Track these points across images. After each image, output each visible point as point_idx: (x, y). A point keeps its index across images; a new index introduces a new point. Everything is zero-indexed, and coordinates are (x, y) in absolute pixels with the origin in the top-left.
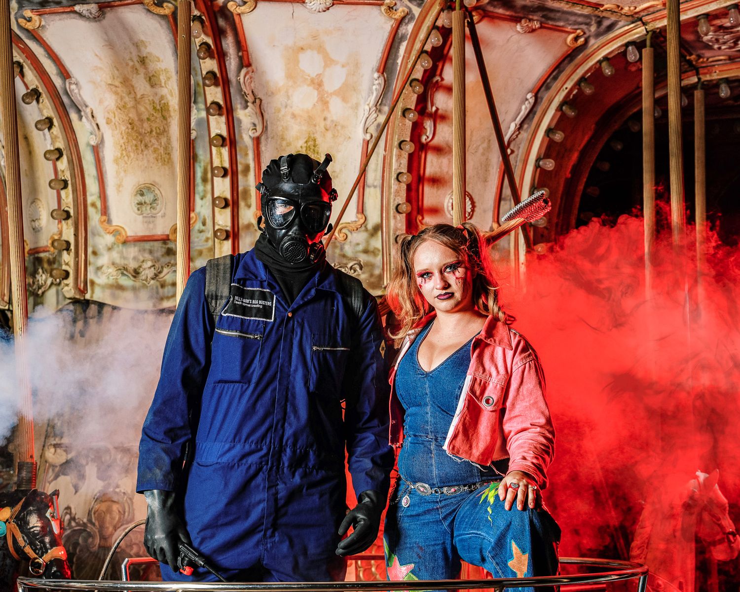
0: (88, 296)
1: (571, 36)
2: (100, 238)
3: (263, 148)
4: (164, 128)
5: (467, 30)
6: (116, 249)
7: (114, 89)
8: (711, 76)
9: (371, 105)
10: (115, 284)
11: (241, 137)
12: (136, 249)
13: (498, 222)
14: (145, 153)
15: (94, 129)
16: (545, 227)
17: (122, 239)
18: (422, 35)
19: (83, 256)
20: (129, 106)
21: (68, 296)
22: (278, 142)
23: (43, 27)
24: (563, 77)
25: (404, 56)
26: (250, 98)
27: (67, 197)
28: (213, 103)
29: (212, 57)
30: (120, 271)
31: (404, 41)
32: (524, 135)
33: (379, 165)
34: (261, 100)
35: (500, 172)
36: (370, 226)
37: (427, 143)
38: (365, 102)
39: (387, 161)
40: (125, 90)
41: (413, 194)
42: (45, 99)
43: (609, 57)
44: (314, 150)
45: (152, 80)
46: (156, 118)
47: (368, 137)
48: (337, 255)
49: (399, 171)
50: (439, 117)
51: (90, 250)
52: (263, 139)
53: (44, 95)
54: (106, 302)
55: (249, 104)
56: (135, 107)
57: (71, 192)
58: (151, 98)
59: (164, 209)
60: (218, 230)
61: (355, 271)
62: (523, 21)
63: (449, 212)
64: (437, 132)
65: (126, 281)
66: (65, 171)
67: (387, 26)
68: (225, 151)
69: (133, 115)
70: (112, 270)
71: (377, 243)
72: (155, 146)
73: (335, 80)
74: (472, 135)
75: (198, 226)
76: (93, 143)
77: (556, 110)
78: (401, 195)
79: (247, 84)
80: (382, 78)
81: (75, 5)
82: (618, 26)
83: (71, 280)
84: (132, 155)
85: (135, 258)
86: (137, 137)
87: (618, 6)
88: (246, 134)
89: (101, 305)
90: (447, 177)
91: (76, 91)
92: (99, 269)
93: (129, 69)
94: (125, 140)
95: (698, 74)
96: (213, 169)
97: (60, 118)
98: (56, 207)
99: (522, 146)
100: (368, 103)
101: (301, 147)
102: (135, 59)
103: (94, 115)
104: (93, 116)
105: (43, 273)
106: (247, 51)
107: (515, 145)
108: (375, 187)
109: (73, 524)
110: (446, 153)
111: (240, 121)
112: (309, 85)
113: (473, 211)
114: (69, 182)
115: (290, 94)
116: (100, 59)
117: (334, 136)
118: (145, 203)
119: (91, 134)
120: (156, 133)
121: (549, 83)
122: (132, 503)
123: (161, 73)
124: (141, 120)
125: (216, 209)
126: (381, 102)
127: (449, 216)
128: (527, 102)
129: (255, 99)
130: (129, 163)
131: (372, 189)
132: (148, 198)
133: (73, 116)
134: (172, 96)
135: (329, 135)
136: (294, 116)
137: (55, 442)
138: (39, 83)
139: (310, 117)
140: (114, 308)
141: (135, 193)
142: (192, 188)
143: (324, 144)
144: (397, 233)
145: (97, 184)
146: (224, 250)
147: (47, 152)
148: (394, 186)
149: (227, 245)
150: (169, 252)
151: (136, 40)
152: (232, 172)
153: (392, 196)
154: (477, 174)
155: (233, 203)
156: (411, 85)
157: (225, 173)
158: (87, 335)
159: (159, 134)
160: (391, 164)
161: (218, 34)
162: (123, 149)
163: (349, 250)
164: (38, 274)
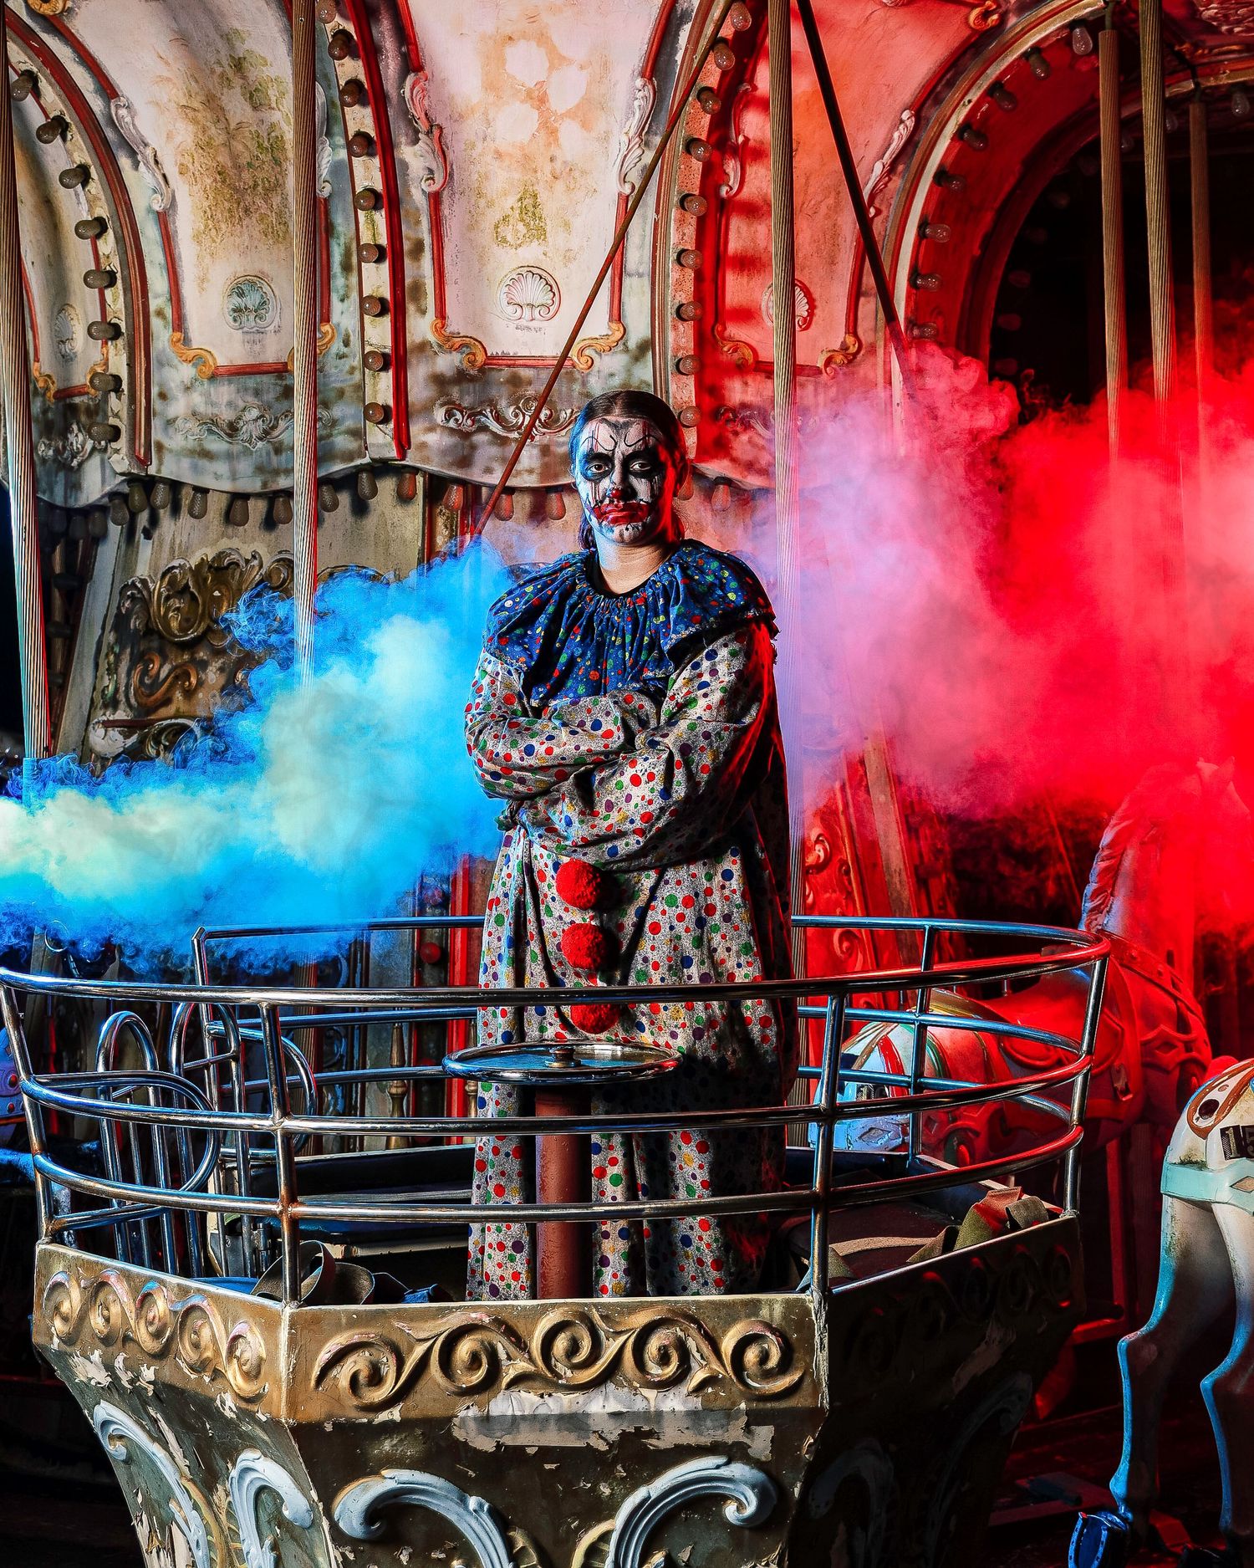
0: (152, 470)
1: (976, 12)
2: (173, 371)
3: (445, 210)
4: (277, 180)
6: (199, 389)
7: (191, 114)
8: (1216, 79)
9: (631, 135)
10: (198, 449)
11: (408, 192)
12: (233, 387)
13: (855, 334)
14: (245, 223)
15: (159, 183)
17: (208, 372)
18: (716, 13)
19: (143, 401)
20: (216, 142)
21: (118, 471)
22: (473, 201)
23: (70, 10)
24: (962, 82)
25: (685, 49)
26: (422, 126)
27: (115, 301)
28: (359, 134)
29: (354, 56)
30: (205, 427)
31: (685, 24)
32: (897, 183)
33: (647, 234)
34: (441, 129)
36: (632, 343)
37: (730, 199)
38: (621, 129)
39: (661, 230)
40: (209, 116)
41: (706, 288)
42: (76, 136)
43: (1040, 47)
45: (255, 98)
46: (264, 162)
47: (627, 190)
48: (576, 394)
49: (680, 247)
50: (750, 154)
51: (155, 391)
52: (445, 194)
53: (73, 126)
54: (182, 480)
55: (420, 135)
56: (227, 145)
57: (121, 292)
58: (253, 128)
59: (277, 319)
60: (370, 353)
63: (768, 316)
64: (747, 179)
65: (216, 445)
66: (111, 256)
68: (380, 218)
69: (224, 158)
70: (192, 425)
71: (643, 373)
72: (262, 211)
73: (567, 92)
74: (807, 184)
75: (337, 346)
76: (157, 208)
77: (952, 139)
78: (685, 288)
79: (416, 101)
80: (650, 87)
83: (122, 443)
84: (223, 226)
85: (230, 404)
86: (231, 195)
88: (416, 187)
89: (175, 486)
90: (764, 258)
91: (128, 119)
92: (170, 423)
93: (216, 79)
94: (211, 201)
95: (1194, 76)
96: (360, 248)
97: (102, 165)
98: (98, 319)
99: (894, 202)
100: (625, 130)
101: (512, 208)
102: (225, 62)
103: (159, 160)
104: (157, 162)
105: (80, 430)
106: (415, 44)
107: (882, 201)
108: (640, 275)
110: (760, 214)
111: (405, 166)
112: (522, 102)
113: (811, 313)
114: (119, 275)
115: (490, 117)
116: (167, 63)
117: (568, 189)
118: (246, 308)
119: (154, 192)
120: (264, 188)
121: (940, 92)
123: (269, 84)
124: (238, 167)
125: (366, 317)
126: (649, 127)
127: (767, 323)
128: (901, 127)
129: (431, 126)
130: (218, 241)
131: (634, 280)
132: (252, 300)
133: (124, 162)
134: (288, 124)
135: (560, 186)
136: (499, 155)
137: (105, 718)
138: (66, 106)
139: (526, 157)
140: (197, 489)
141: (228, 292)
142: (325, 281)
143: (551, 203)
144: (680, 355)
145: (166, 278)
146: (382, 389)
147: (81, 225)
148: (674, 273)
149: (386, 380)
150: (288, 393)
151: (226, 29)
152: (393, 253)
153: (670, 291)
154: (818, 250)
155: (395, 307)
156: (698, 97)
157: (380, 254)
158: (156, 535)
159: (267, 191)
160: (666, 235)
161: (365, 16)
162: (208, 217)
163: (596, 385)
164: (71, 432)
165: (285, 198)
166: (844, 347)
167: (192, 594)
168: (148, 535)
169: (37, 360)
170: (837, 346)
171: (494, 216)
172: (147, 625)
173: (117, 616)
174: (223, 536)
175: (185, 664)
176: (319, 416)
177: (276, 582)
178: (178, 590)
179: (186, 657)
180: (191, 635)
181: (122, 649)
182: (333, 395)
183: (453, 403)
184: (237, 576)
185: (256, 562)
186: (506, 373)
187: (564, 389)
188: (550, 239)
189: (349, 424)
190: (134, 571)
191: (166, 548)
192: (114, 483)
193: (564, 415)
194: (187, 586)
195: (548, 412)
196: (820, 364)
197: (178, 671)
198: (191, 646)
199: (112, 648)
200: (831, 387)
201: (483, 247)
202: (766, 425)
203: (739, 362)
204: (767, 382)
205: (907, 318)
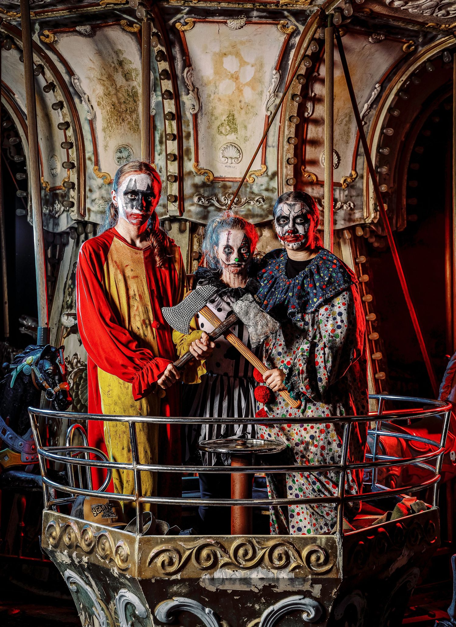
0: (86, 219)
1: (406, 45)
2: (94, 181)
3: (199, 121)
4: (135, 108)
5: (335, 40)
6: (104, 188)
7: (102, 82)
9: (271, 92)
11: (185, 114)
13: (356, 170)
14: (122, 125)
15: (90, 109)
16: (386, 174)
17: (108, 181)
18: (305, 45)
19: (83, 192)
20: (112, 93)
21: (73, 219)
22: (210, 117)
23: (56, 41)
24: (400, 73)
25: (293, 59)
26: (191, 88)
27: (73, 154)
28: (166, 91)
29: (165, 60)
30: (106, 203)
31: (293, 49)
32: (373, 112)
33: (276, 133)
34: (198, 89)
35: (357, 138)
36: (270, 173)
37: (309, 117)
38: (267, 90)
39: (282, 129)
40: (109, 83)
41: (299, 152)
42: (58, 90)
43: (431, 59)
44: (233, 123)
45: (127, 76)
46: (130, 101)
47: (269, 114)
48: (248, 192)
49: (289, 136)
50: (317, 100)
51: (87, 188)
52: (199, 114)
53: (57, 87)
54: (98, 223)
55: (190, 92)
56: (116, 94)
57: (75, 151)
58: (126, 88)
60: (170, 175)
61: (260, 203)
62: (373, 35)
63: (323, 163)
64: (315, 110)
66: (71, 138)
67: (282, 38)
68: (174, 123)
69: (114, 99)
70: (101, 201)
71: (274, 184)
72: (129, 120)
73: (247, 75)
74: (338, 112)
76: (89, 118)
77: (395, 95)
78: (291, 152)
79: (189, 78)
80: (279, 74)
81: (76, 27)
82: (438, 38)
83: (75, 208)
84: (114, 126)
86: (117, 114)
87: (438, 24)
88: (188, 112)
89: (95, 225)
90: (321, 140)
91: (78, 84)
92: (93, 201)
93: (112, 69)
94: (110, 116)
96: (166, 135)
97: (68, 101)
98: (66, 161)
99: (372, 120)
100: (269, 91)
101: (225, 120)
102: (116, 62)
103: (90, 100)
104: (89, 101)
105: (59, 203)
106: (189, 56)
107: (367, 119)
108: (273, 147)
109: (79, 365)
110: (321, 124)
111: (184, 103)
112: (229, 79)
113: (339, 163)
114: (74, 144)
115: (217, 85)
116: (93, 62)
117: (246, 113)
118: (122, 157)
119: (88, 112)
121: (391, 77)
123: (132, 71)
124: (120, 103)
125: (168, 161)
126: (278, 90)
127: (323, 166)
128: (375, 90)
129: (194, 88)
130: (112, 131)
131: (271, 149)
133: (76, 100)
134: (140, 86)
135: (243, 112)
136: (220, 100)
137: (67, 312)
138: (54, 78)
139: (230, 100)
141: (116, 151)
142: (153, 147)
143: (240, 118)
144: (288, 178)
145: (92, 145)
146: (174, 189)
147: (60, 124)
148: (286, 146)
149: (176, 185)
151: (116, 49)
152: (179, 137)
153: (285, 153)
154: (342, 138)
155: (179, 158)
156: (297, 78)
157: (174, 138)
159: (131, 112)
160: (284, 132)
161: (169, 45)
162: (108, 122)
163: (255, 189)
164: (56, 204)
165: (138, 115)
166: (351, 175)
169: (42, 176)
170: (348, 175)
171: (218, 123)
173: (72, 274)
183: (201, 195)
186: (221, 184)
187: (243, 190)
188: (239, 132)
192: (71, 224)
193: (243, 200)
195: (237, 199)
196: (342, 182)
199: (70, 286)
200: (346, 191)
201: (214, 135)
202: (321, 205)
203: (310, 181)
204: (322, 189)
205: (375, 164)
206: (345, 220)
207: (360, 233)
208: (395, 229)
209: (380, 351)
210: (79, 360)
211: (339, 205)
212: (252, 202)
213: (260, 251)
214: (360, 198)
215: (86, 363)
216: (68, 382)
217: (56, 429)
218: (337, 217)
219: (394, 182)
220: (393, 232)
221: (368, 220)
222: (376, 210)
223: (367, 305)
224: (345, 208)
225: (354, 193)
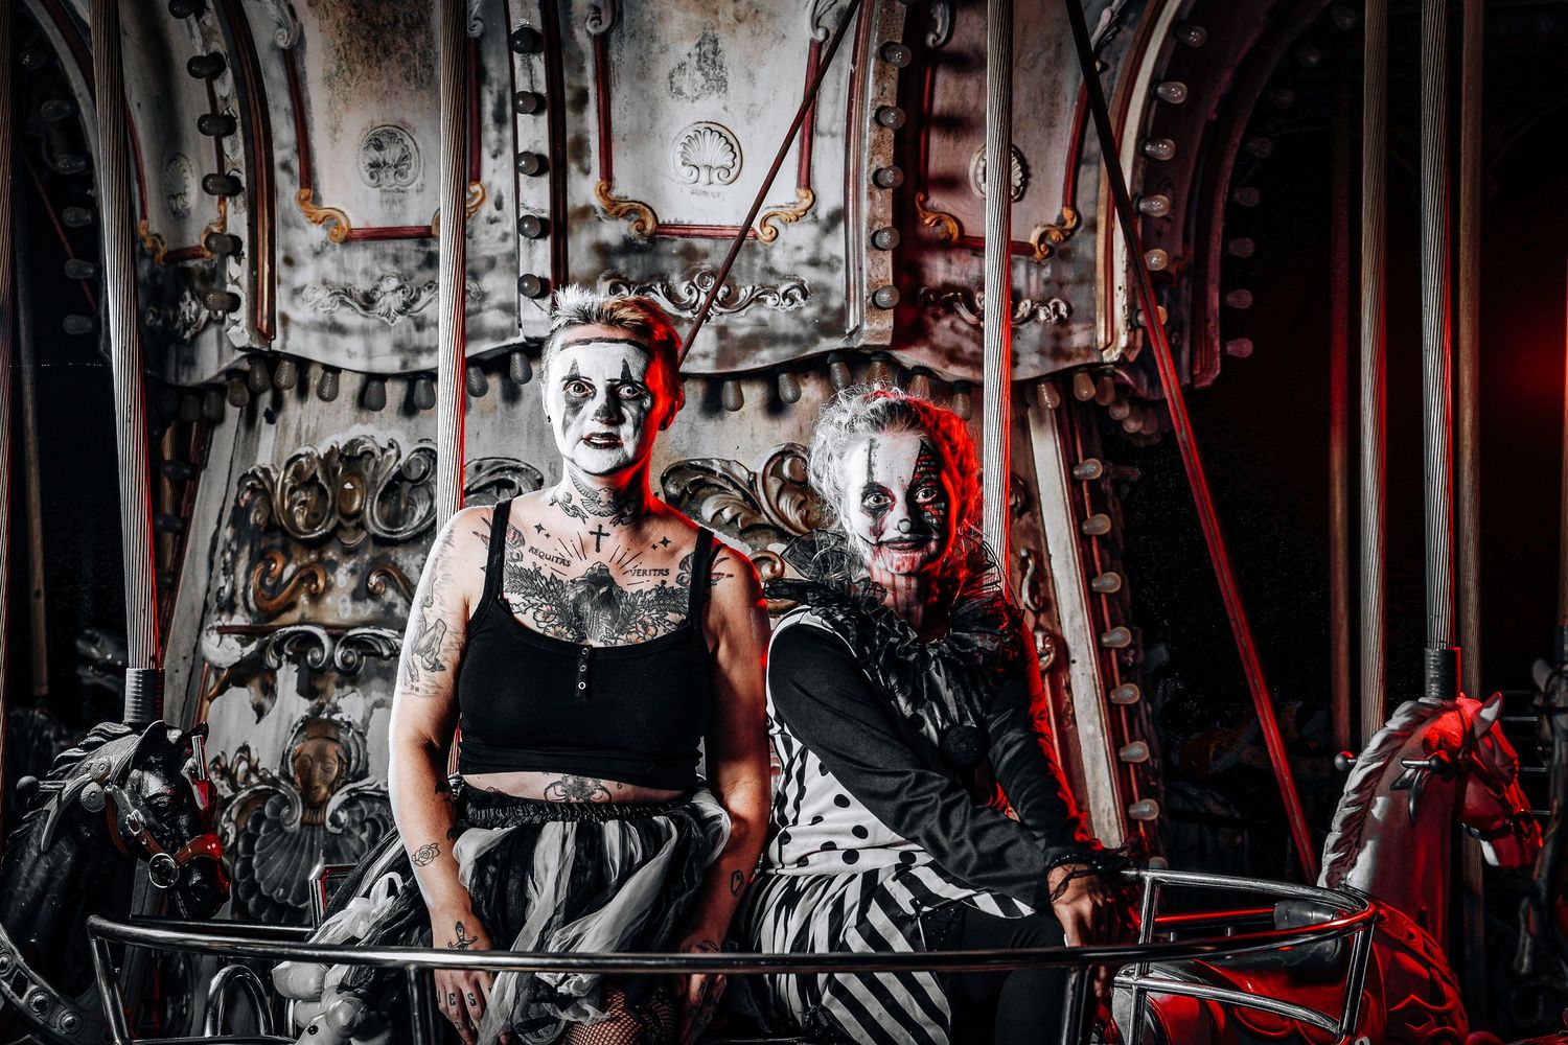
0: (276, 345)
2: (300, 232)
3: (613, 57)
4: (421, 16)
6: (330, 254)
10: (329, 323)
11: (571, 34)
13: (1073, 207)
14: (383, 64)
16: (1163, 217)
17: (342, 236)
19: (266, 266)
21: (238, 345)
22: (644, 46)
27: (234, 150)
30: (337, 298)
32: (1128, 34)
33: (842, 91)
35: (1078, 108)
36: (823, 213)
37: (937, 49)
39: (858, 84)
41: (909, 152)
44: (714, 62)
47: (820, 35)
48: (757, 269)
49: (879, 104)
51: (279, 255)
52: (613, 36)
54: (312, 357)
57: (241, 141)
59: (421, 176)
60: (526, 217)
61: (793, 300)
63: (978, 186)
64: (957, 27)
65: (349, 317)
66: (230, 100)
68: (539, 63)
70: (322, 295)
71: (835, 246)
72: (404, 51)
75: (488, 209)
76: (282, 44)
78: (884, 151)
83: (242, 314)
84: (359, 68)
85: (365, 272)
86: (368, 32)
88: (580, 28)
89: (302, 364)
90: (975, 116)
92: (297, 292)
94: (345, 38)
96: (515, 97)
98: (215, 171)
99: (1123, 55)
101: (689, 55)
105: (193, 298)
107: (1109, 53)
108: (833, 135)
109: (254, 779)
110: (973, 68)
111: (568, 3)
113: (1025, 183)
114: (238, 121)
117: (753, 33)
118: (385, 163)
119: (280, 25)
120: (406, 25)
122: (365, 741)
125: (522, 176)
127: (977, 193)
130: (353, 85)
131: (827, 140)
135: (743, 30)
137: (220, 623)
140: (327, 368)
141: (364, 144)
142: (475, 133)
143: (733, 50)
144: (876, 228)
145: (292, 125)
146: (538, 259)
147: (195, 61)
148: (870, 134)
149: (544, 248)
150: (431, 261)
152: (554, 104)
153: (866, 155)
154: (1035, 110)
155: (554, 166)
157: (537, 104)
158: (280, 419)
159: (410, 28)
160: (863, 90)
162: (343, 56)
163: (780, 259)
164: (184, 300)
165: (430, 37)
166: (1061, 221)
167: (321, 486)
168: (271, 418)
169: (144, 216)
170: (1053, 220)
172: (269, 520)
173: (234, 509)
174: (356, 420)
175: (311, 564)
176: (467, 288)
177: (415, 475)
178: (303, 481)
179: (313, 557)
180: (319, 532)
181: (241, 546)
182: (482, 264)
183: (619, 276)
184: (372, 467)
185: (393, 452)
186: (679, 243)
187: (744, 263)
188: (731, 92)
189: (499, 297)
190: (255, 459)
191: (292, 433)
192: (233, 358)
193: (744, 293)
194: (314, 476)
195: (726, 290)
196: (1033, 239)
197: (304, 572)
198: (319, 544)
199: (230, 545)
200: (1044, 267)
201: (656, 99)
202: (973, 309)
203: (942, 236)
204: (976, 261)
205: (1132, 189)
206: (1041, 352)
207: (1085, 391)
208: (1187, 380)
209: (1144, 737)
210: (253, 763)
211: (1024, 307)
212: (769, 299)
213: (793, 445)
214: (1085, 288)
215: (276, 773)
216: (220, 830)
217: (185, 971)
218: (1020, 346)
219: (1186, 241)
220: (1181, 388)
221: (1110, 354)
222: (1132, 326)
223: (1104, 601)
224: (1042, 316)
225: (1069, 274)
